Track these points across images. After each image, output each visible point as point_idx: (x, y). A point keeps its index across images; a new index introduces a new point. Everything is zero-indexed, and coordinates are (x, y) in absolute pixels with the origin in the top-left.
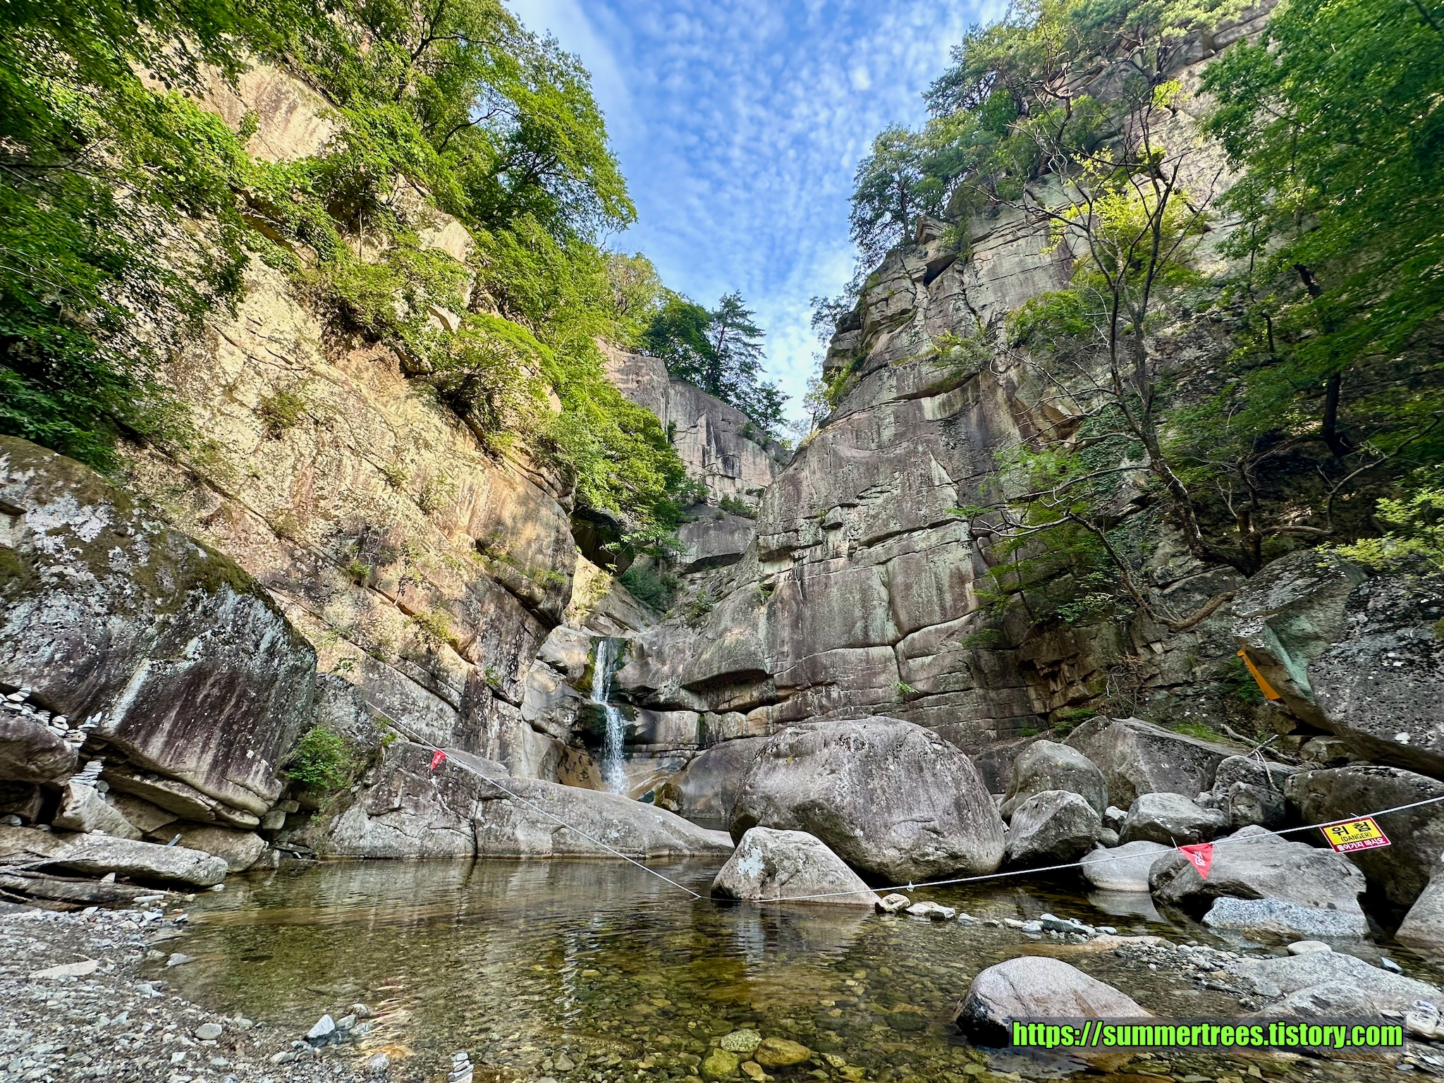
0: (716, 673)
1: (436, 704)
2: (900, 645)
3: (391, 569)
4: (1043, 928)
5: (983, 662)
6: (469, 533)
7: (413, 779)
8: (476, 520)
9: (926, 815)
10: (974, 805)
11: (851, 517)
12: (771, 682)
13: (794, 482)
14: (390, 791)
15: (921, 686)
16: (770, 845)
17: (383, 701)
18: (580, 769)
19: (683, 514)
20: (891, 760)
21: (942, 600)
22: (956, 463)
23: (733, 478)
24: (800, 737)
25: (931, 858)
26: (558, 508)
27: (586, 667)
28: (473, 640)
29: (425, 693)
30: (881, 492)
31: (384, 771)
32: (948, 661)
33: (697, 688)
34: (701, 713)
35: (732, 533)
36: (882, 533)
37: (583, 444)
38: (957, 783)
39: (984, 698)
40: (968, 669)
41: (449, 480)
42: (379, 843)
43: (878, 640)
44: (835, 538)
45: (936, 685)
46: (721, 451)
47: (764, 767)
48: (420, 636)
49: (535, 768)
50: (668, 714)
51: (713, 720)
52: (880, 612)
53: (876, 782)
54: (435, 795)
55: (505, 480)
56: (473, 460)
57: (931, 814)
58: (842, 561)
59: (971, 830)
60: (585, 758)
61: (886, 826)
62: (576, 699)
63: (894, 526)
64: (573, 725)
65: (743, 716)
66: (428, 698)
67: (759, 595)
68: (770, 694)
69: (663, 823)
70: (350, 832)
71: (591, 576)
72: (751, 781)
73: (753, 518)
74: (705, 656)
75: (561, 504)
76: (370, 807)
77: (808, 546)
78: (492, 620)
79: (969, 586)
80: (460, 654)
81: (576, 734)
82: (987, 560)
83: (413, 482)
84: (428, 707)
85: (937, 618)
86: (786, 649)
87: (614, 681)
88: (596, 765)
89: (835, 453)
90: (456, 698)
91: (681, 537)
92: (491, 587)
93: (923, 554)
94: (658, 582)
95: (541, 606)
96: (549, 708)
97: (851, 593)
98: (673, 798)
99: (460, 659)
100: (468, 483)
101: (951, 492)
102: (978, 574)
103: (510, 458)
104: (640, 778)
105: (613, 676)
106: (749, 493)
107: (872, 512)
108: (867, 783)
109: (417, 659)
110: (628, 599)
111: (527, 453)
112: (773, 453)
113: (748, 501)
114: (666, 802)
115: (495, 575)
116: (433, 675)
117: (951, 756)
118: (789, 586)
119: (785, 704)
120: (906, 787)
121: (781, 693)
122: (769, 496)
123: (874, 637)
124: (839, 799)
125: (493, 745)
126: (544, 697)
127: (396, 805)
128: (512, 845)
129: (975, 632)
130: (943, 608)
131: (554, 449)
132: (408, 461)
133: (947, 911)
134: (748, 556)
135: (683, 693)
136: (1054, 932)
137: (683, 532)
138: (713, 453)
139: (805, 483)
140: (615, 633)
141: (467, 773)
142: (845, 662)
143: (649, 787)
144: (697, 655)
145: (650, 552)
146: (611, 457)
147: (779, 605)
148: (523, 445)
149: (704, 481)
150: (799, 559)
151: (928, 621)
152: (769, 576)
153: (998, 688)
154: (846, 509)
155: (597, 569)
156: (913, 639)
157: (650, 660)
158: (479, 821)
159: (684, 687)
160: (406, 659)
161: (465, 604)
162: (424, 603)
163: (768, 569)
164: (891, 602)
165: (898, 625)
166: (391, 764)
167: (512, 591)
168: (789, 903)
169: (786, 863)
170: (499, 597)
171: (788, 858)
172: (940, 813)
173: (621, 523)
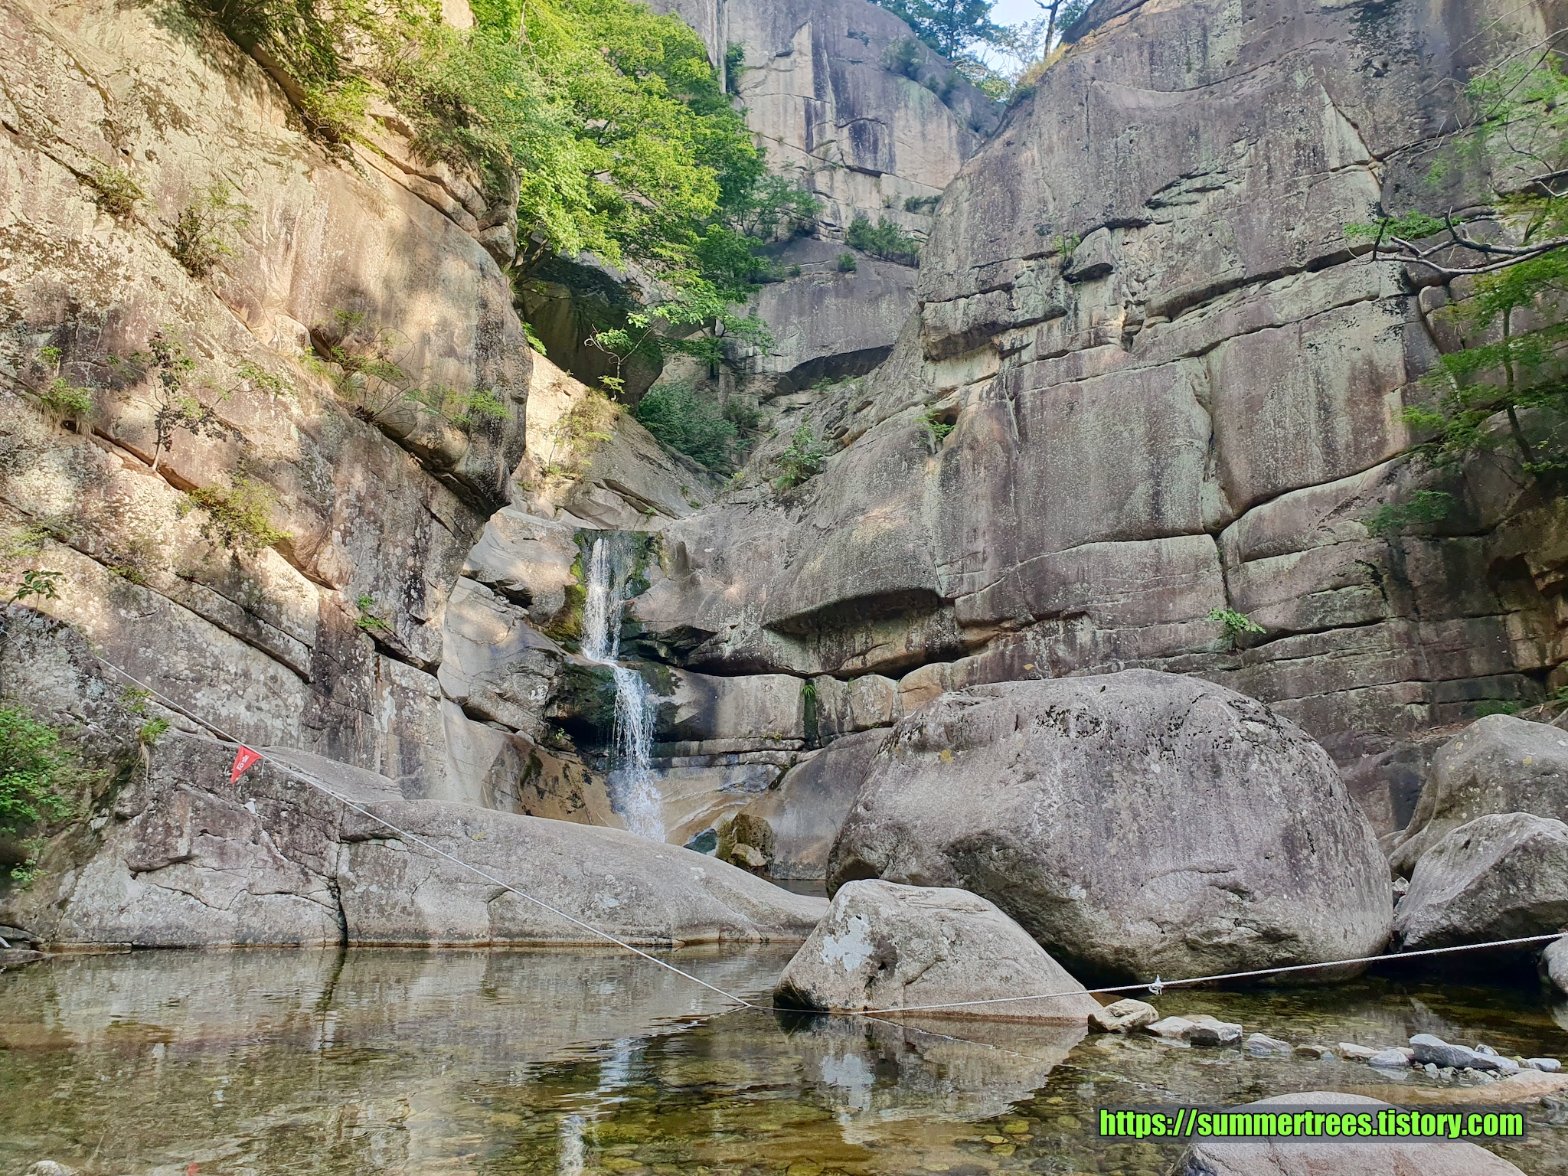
0: (834, 598)
1: (261, 667)
2: (1231, 533)
3: (135, 396)
4: (1412, 1061)
5: (1410, 565)
6: (292, 314)
7: (211, 805)
8: (305, 285)
9: (1219, 859)
10: (1324, 840)
11: (1132, 250)
12: (948, 613)
13: (1004, 172)
14: (168, 828)
15: (1272, 617)
16: (886, 911)
17: (153, 663)
18: (566, 790)
19: (763, 261)
20: (1154, 753)
21: (1327, 431)
22: (1382, 111)
23: (876, 174)
24: (968, 710)
25: (1225, 940)
26: (481, 254)
27: (569, 591)
28: (325, 537)
29: (237, 646)
30: (1202, 190)
31: (151, 790)
32: (1333, 563)
33: (793, 629)
34: (807, 678)
35: (875, 300)
36: (1202, 285)
37: (528, 102)
38: (1292, 799)
39: (1407, 639)
40: (1377, 578)
41: (235, 198)
42: (157, 920)
43: (1182, 523)
44: (1094, 300)
45: (1304, 614)
46: (847, 110)
47: (895, 770)
48: (213, 532)
49: (474, 789)
50: (741, 680)
51: (830, 690)
52: (1188, 463)
53: (1120, 796)
54: (256, 833)
55: (358, 192)
56: (283, 149)
57: (1231, 858)
58: (1110, 352)
59: (1313, 887)
60: (577, 769)
61: (1135, 880)
62: (551, 655)
63: (1229, 269)
64: (549, 704)
65: (892, 683)
66: (244, 656)
67: (924, 434)
68: (949, 638)
69: (707, 882)
70: (99, 902)
71: (569, 404)
72: (866, 796)
73: (914, 264)
74: (814, 566)
75: (488, 246)
76: (132, 855)
77: (1033, 322)
78: (359, 498)
79: (1392, 399)
80: (301, 568)
81: (555, 723)
82: (1437, 338)
83: (159, 204)
84: (246, 674)
85: (1315, 473)
86: (980, 545)
87: (628, 619)
88: (597, 781)
89: (1100, 102)
90: (300, 655)
91: (761, 314)
92: (350, 429)
93: (1291, 329)
94: (718, 415)
95: (460, 468)
96: (495, 675)
97: (1125, 421)
98: (754, 844)
99: (299, 578)
100: (279, 202)
101: (1366, 184)
102: (1413, 370)
103: (366, 142)
104: (688, 804)
105: (626, 609)
106: (913, 206)
107: (1180, 238)
108: (1100, 798)
109: (211, 580)
110: (653, 451)
111: (403, 130)
112: (965, 109)
113: (908, 225)
114: (739, 849)
115: (356, 403)
116: (248, 610)
117: (1285, 744)
118: (990, 412)
119: (979, 657)
120: (1182, 809)
121: (971, 636)
122: (948, 210)
123: (1173, 516)
124: (1038, 829)
125: (386, 745)
126: (485, 652)
127: (183, 852)
128: (411, 923)
129: (1398, 498)
130: (1329, 448)
131: (462, 119)
132: (139, 154)
133: (1223, 1029)
134: (901, 350)
135: (769, 638)
136: (1431, 1068)
137: (767, 301)
138: (830, 115)
139: (1028, 176)
140: (628, 520)
141: (314, 793)
142: (1108, 569)
143: (704, 823)
144: (793, 560)
145: (696, 350)
146: (597, 134)
147: (967, 454)
148: (390, 111)
149: (811, 182)
150: (1014, 351)
151: (1293, 479)
152: (945, 392)
153: (1440, 619)
154: (1120, 233)
155: (580, 388)
156: (1260, 518)
157: (699, 574)
158: (345, 879)
159: (771, 627)
160: (190, 579)
161: (302, 468)
162: (215, 465)
163: (944, 376)
164: (1214, 440)
165: (1228, 488)
166: (165, 776)
167: (396, 436)
168: (921, 1016)
169: (915, 944)
170: (370, 446)
171: (920, 935)
172: (1249, 855)
173: (630, 284)
